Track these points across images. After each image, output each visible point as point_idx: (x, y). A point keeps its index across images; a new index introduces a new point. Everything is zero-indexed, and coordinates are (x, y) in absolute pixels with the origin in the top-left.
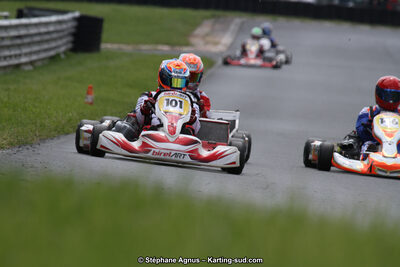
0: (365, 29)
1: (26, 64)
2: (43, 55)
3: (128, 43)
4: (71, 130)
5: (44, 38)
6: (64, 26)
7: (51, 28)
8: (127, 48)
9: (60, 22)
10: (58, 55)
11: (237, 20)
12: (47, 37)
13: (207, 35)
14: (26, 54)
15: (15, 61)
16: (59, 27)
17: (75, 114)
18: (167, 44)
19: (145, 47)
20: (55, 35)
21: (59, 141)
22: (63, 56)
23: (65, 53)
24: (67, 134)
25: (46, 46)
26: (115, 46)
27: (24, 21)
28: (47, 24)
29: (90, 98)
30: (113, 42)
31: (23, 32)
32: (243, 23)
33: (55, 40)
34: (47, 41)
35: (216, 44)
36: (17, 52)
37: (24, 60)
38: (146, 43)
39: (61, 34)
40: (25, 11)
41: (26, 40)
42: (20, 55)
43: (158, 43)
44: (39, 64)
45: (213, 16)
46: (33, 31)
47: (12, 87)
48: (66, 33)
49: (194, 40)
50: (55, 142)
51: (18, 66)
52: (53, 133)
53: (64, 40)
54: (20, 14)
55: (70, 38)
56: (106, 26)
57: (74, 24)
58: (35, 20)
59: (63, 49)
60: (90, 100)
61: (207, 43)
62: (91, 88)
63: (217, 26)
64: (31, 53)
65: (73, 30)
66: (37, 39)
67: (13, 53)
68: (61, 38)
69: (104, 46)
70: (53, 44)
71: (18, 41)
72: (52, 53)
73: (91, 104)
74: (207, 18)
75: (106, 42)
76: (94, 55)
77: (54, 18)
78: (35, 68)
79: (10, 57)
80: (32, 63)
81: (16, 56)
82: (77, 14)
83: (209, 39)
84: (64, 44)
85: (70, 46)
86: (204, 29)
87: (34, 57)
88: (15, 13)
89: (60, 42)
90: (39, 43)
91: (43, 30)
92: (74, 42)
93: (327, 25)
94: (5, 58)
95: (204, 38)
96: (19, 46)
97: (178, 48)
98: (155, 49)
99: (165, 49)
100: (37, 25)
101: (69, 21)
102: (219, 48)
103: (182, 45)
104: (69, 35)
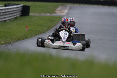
0: (106, 7)
1: (8, 20)
2: (13, 17)
3: (37, 13)
4: (22, 39)
5: (13, 12)
6: (19, 9)
7: (15, 9)
8: (37, 15)
9: (17, 8)
10: (17, 17)
11: (69, 5)
12: (14, 12)
13: (60, 10)
14: (8, 17)
16: (17, 9)
17: (23, 34)
19: (42, 14)
20: (16, 11)
22: (18, 17)
23: (19, 16)
24: (21, 40)
25: (13, 15)
26: (34, 14)
27: (7, 7)
28: (13, 8)
29: (27, 29)
30: (33, 13)
31: (7, 11)
32: (71, 6)
33: (16, 13)
34: (14, 13)
35: (63, 12)
36: (5, 17)
37: (7, 19)
39: (18, 11)
40: (7, 5)
41: (8, 13)
42: (6, 18)
43: (46, 13)
44: (12, 20)
45: (62, 5)
46: (10, 10)
47: (4, 27)
48: (19, 11)
49: (57, 12)
50: (17, 43)
51: (5, 21)
52: (17, 40)
54: (6, 6)
55: (20, 12)
56: (31, 8)
57: (21, 8)
58: (10, 7)
59: (18, 15)
60: (27, 30)
61: (60, 12)
63: (63, 8)
64: (9, 17)
65: (21, 10)
66: (11, 13)
67: (4, 17)
68: (18, 12)
69: (31, 14)
70: (15, 14)
71: (5, 13)
72: (15, 17)
73: (27, 31)
74: (60, 5)
75: (31, 13)
76: (28, 17)
77: (15, 6)
78: (10, 21)
79: (3, 18)
80: (9, 20)
81: (5, 18)
82: (22, 5)
83: (61, 11)
84: (19, 14)
85: (20, 14)
86: (59, 8)
87: (10, 18)
88: (4, 5)
89: (17, 13)
90: (11, 14)
91: (12, 10)
92: (22, 13)
93: (95, 6)
94: (2, 18)
95: (60, 11)
96: (5, 15)
97: (52, 14)
98: (45, 15)
99: (48, 14)
100: (11, 9)
101: (20, 7)
102: (64, 14)
103: (53, 13)
104: (20, 11)
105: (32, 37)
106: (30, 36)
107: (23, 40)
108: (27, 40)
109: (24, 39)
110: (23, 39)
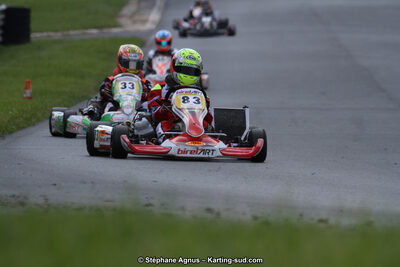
3: (56, 31)
8: (57, 36)
13: (134, 14)
18: (96, 28)
19: (72, 32)
24: (11, 132)
26: (45, 34)
29: (28, 93)
30: (41, 31)
35: (144, 22)
38: (75, 29)
43: (87, 28)
49: (123, 21)
56: (33, 15)
57: (1, 17)
60: (29, 95)
61: (135, 22)
62: (28, 82)
63: (143, 4)
65: (1, 24)
69: (34, 36)
73: (30, 98)
82: (4, 7)
83: (136, 17)
86: (128, 10)
95: (131, 17)
98: (85, 34)
99: (94, 31)
102: (148, 26)
103: (110, 26)
106: (40, 115)
107: (21, 132)
108: (32, 129)
109: (24, 128)
110: (20, 128)
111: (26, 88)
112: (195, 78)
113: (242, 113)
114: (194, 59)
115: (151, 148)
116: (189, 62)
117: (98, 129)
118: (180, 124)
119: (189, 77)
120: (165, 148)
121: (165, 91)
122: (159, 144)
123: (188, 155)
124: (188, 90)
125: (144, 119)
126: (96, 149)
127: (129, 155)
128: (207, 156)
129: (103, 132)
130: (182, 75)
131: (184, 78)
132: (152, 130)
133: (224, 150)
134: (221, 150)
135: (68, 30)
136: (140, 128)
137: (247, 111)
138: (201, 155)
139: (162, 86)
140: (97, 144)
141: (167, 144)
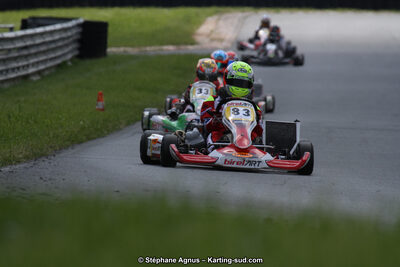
1: (34, 74)
2: (50, 64)
3: (132, 46)
4: (84, 138)
5: (51, 47)
6: (69, 34)
7: (57, 37)
9: (65, 30)
10: (65, 63)
12: (53, 46)
13: (212, 32)
14: (33, 65)
15: (23, 73)
16: (64, 35)
17: (87, 122)
18: (173, 44)
19: (148, 49)
21: (73, 151)
22: (70, 63)
23: (71, 60)
24: (80, 142)
25: (52, 55)
26: (122, 49)
27: (29, 31)
28: (51, 33)
29: (100, 105)
31: (29, 42)
33: (61, 47)
34: (54, 50)
35: (221, 40)
36: (25, 63)
37: (31, 70)
38: (151, 45)
39: (66, 42)
40: (30, 21)
41: (33, 51)
42: (28, 66)
43: (162, 44)
44: (47, 73)
45: (216, 13)
46: (38, 41)
47: (23, 99)
48: (71, 39)
49: (198, 39)
50: (70, 152)
51: (26, 77)
52: (68, 143)
53: (70, 48)
54: (25, 25)
55: (75, 45)
57: (80, 30)
58: (39, 30)
59: (69, 56)
60: (101, 107)
61: (212, 40)
62: (101, 94)
63: (221, 23)
64: (38, 63)
65: (78, 37)
66: (43, 48)
67: (20, 64)
68: (67, 45)
69: (109, 50)
70: (59, 53)
71: (25, 52)
72: (59, 61)
73: (103, 110)
74: (211, 15)
75: (112, 46)
76: (102, 60)
77: (58, 26)
78: (43, 77)
79: (18, 68)
80: (39, 73)
81: (23, 67)
82: (81, 20)
83: (214, 36)
84: (71, 52)
85: (76, 53)
86: (208, 26)
87: (42, 67)
88: (19, 24)
89: (66, 50)
90: (44, 52)
91: (48, 39)
92: (79, 49)
94: (13, 70)
95: (209, 35)
96: (26, 57)
97: (183, 47)
98: (162, 50)
99: (171, 48)
100: (42, 34)
101: (73, 27)
103: (186, 44)
104: (74, 41)
105: (120, 129)
107: (91, 143)
108: (101, 140)
109: (95, 138)
110: (89, 138)
111: (99, 100)
112: (247, 90)
113: (293, 126)
114: (245, 71)
115: (201, 158)
116: (241, 74)
117: (151, 137)
118: (229, 136)
119: (240, 89)
120: (212, 158)
121: (217, 102)
122: (207, 153)
123: (235, 165)
124: (239, 102)
125: (195, 130)
126: (149, 157)
127: (178, 164)
128: (253, 167)
129: (155, 141)
130: (233, 88)
131: (236, 90)
132: (203, 140)
133: (271, 161)
134: (268, 162)
135: (146, 46)
136: (191, 138)
137: (298, 125)
138: (248, 166)
139: (215, 98)
140: (149, 153)
141: (214, 154)
